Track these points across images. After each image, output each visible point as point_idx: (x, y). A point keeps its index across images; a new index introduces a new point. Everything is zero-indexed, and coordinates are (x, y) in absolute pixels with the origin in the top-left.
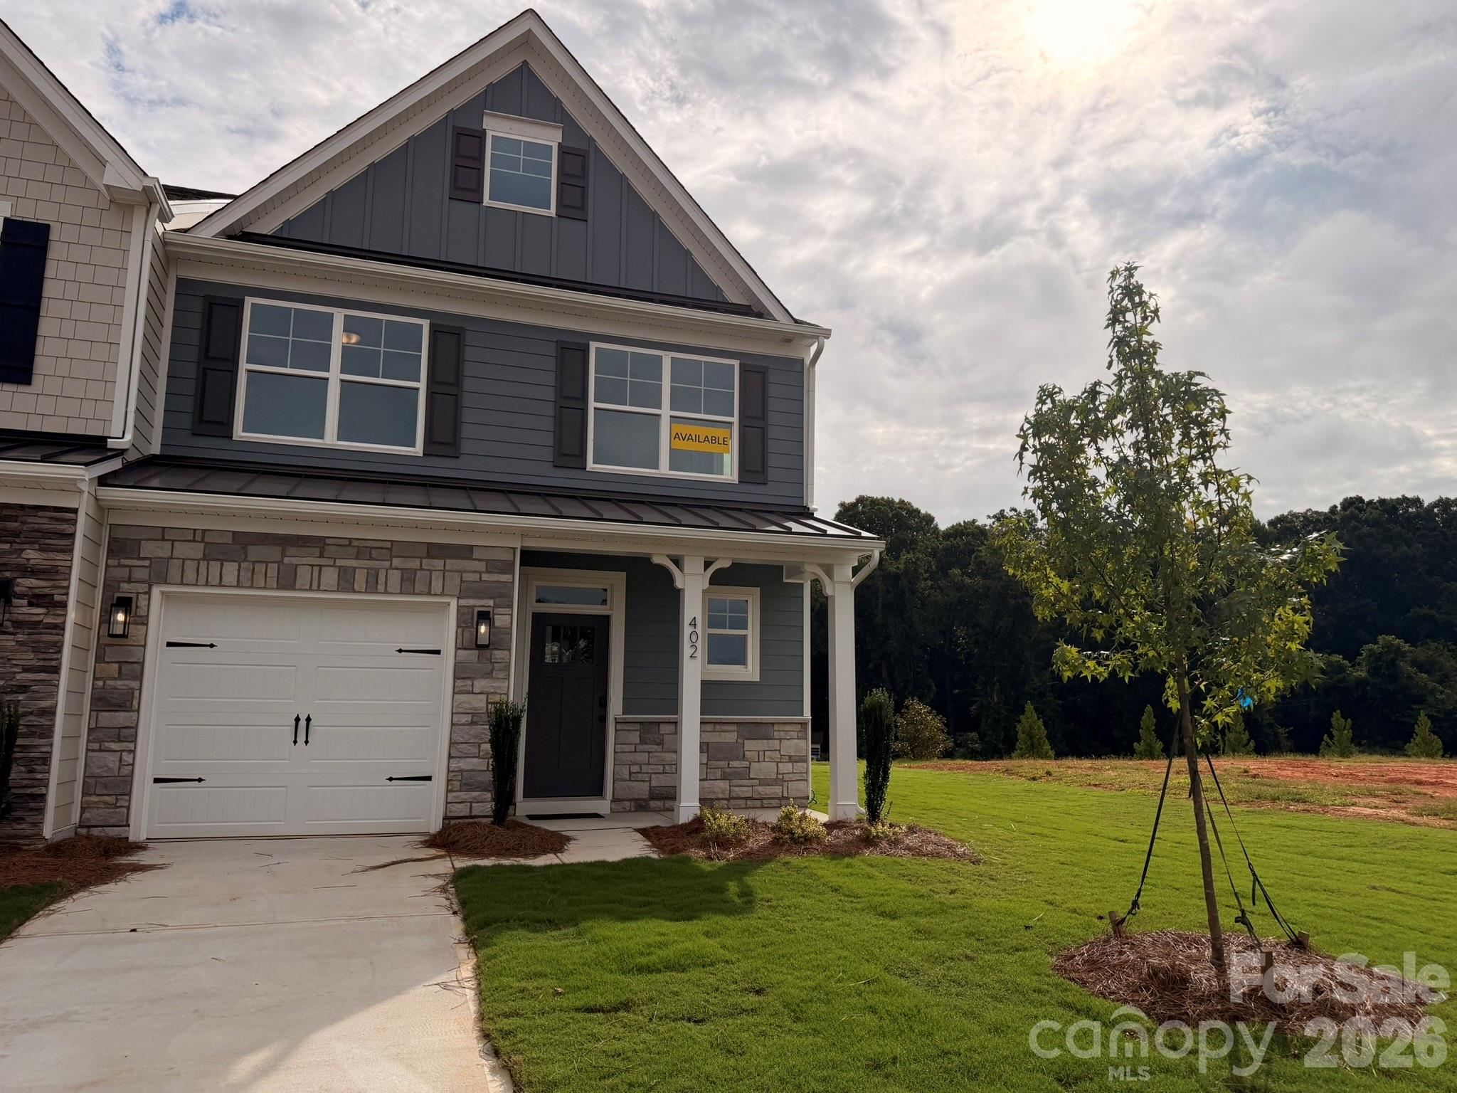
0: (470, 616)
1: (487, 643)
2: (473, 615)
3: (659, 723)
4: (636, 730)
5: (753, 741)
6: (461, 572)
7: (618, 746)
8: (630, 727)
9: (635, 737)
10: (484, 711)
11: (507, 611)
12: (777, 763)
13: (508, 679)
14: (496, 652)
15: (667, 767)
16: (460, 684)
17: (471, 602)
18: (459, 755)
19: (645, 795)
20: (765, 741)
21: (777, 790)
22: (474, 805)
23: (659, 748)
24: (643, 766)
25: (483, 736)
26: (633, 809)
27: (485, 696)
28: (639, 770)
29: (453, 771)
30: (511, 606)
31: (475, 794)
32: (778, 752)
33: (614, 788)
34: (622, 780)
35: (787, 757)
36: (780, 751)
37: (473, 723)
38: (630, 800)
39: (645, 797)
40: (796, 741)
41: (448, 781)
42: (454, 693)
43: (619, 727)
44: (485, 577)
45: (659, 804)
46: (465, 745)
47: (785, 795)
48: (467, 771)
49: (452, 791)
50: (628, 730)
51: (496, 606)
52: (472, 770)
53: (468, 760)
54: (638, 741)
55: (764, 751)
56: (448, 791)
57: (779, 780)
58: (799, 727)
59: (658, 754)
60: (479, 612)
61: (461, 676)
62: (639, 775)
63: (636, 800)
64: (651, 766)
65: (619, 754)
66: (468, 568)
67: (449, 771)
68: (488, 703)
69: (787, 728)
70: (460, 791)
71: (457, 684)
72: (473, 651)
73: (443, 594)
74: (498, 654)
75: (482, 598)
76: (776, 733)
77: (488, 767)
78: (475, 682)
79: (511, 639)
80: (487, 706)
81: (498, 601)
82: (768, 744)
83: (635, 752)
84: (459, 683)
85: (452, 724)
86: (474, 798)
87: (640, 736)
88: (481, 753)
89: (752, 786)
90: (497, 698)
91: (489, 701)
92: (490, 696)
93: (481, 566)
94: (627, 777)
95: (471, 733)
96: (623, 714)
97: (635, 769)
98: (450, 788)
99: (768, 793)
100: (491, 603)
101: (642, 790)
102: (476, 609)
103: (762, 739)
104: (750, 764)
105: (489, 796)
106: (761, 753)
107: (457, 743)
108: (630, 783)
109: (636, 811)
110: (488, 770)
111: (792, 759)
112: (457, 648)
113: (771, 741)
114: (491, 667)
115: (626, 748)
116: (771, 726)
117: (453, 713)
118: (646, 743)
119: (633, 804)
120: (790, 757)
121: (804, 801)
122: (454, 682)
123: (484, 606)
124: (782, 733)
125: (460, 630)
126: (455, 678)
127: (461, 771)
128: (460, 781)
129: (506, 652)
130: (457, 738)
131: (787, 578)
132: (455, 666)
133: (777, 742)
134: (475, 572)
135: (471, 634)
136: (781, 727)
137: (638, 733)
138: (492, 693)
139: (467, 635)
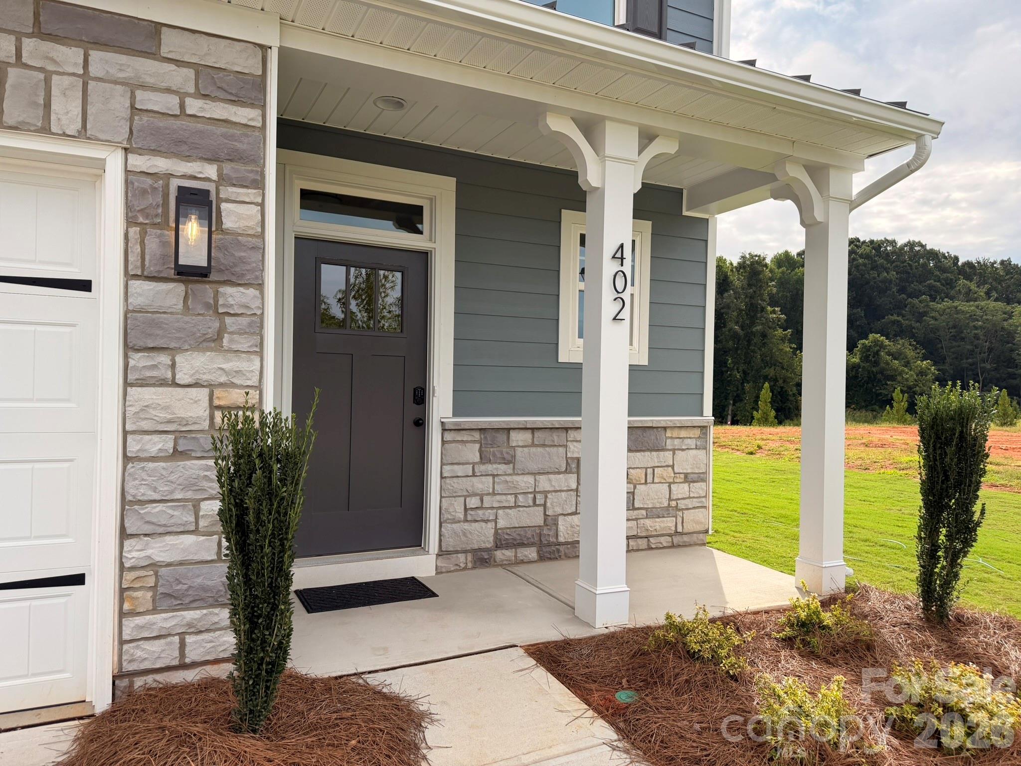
0: (160, 200)
1: (204, 264)
2: (166, 196)
3: (509, 430)
4: (474, 442)
5: (638, 454)
6: (133, 86)
7: (447, 468)
8: (465, 436)
9: (472, 453)
10: (206, 425)
11: (251, 194)
12: (670, 484)
13: (261, 354)
14: (228, 290)
15: (520, 497)
16: (141, 364)
17: (161, 164)
18: (148, 529)
19: (490, 544)
20: (654, 453)
21: (668, 524)
22: (189, 639)
23: (508, 468)
24: (485, 498)
25: (206, 484)
26: (470, 565)
27: (205, 392)
28: (479, 505)
29: (133, 568)
30: (259, 184)
31: (190, 615)
32: (670, 469)
33: (440, 535)
34: (455, 521)
35: (682, 476)
36: (673, 467)
37: (177, 454)
38: (465, 552)
39: (489, 546)
40: (694, 452)
41: (122, 591)
42: (127, 384)
43: (448, 436)
44: (194, 106)
45: (509, 553)
46: (160, 507)
47: (680, 529)
48: (169, 565)
49: (133, 613)
50: (463, 442)
51: (223, 179)
52: (181, 563)
53: (169, 539)
54: (477, 459)
55: (653, 468)
56: (122, 615)
57: (672, 509)
58: (697, 432)
59: (508, 478)
60: (181, 189)
61: (141, 343)
62: (480, 512)
63: (474, 551)
64: (498, 498)
65: (448, 481)
66: (150, 80)
67: (122, 568)
68: (213, 408)
69: (683, 434)
70: (155, 610)
71: (132, 363)
72: (171, 285)
73: (83, 134)
74: (233, 296)
75: (188, 158)
76: (669, 441)
77: (219, 553)
78: (178, 359)
79: (263, 261)
80: (212, 418)
81: (228, 168)
82: (658, 457)
83: (474, 475)
84: (137, 360)
85: (127, 459)
86: (190, 625)
87: (480, 451)
88: (202, 523)
89: (636, 519)
90: (236, 397)
91: (216, 402)
92: (218, 392)
93: (184, 78)
94: (461, 516)
95: (172, 478)
96: (455, 414)
97: (473, 502)
98: (126, 606)
99: (658, 527)
100: (211, 171)
101: (483, 535)
102: (175, 183)
103: (651, 450)
104: (635, 488)
105: (224, 615)
106: (650, 471)
107: (142, 503)
108: (466, 526)
109: (474, 568)
110: (219, 560)
111: (688, 479)
112: (129, 276)
113: (662, 453)
114: (217, 325)
115: (459, 470)
116: (663, 432)
117: (125, 433)
118: (490, 462)
119: (470, 557)
120: (686, 475)
121: (701, 536)
122: (126, 357)
123: (195, 178)
124: (677, 442)
125: (134, 231)
126: (128, 347)
127: (154, 566)
128: (154, 588)
129: (252, 292)
130: (136, 490)
131: (687, 211)
132: (126, 318)
133: (669, 454)
134: (168, 90)
135: (164, 244)
136: (675, 433)
137: (477, 446)
138: (221, 385)
139: (152, 244)
